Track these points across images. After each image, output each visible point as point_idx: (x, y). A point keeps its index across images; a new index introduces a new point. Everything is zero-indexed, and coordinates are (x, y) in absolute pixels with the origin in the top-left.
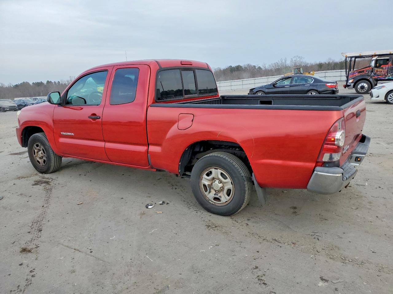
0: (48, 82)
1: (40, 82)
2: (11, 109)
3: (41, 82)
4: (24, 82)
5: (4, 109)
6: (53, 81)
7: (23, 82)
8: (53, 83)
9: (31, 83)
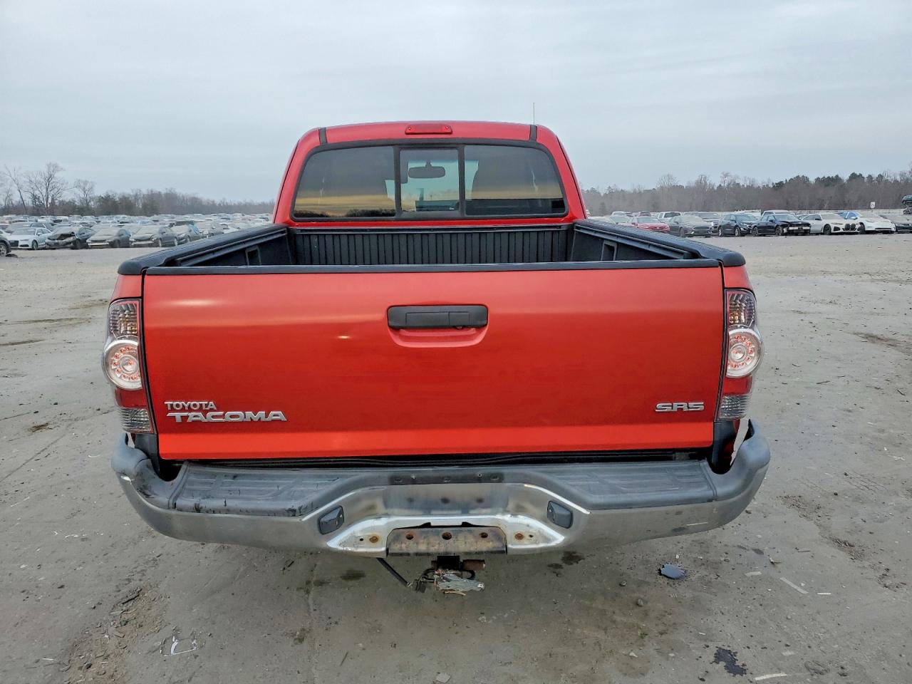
0: (853, 176)
1: (834, 176)
2: (698, 232)
3: (837, 176)
4: (798, 177)
5: (686, 230)
6: (865, 175)
7: (795, 176)
8: (866, 180)
9: (812, 179)
